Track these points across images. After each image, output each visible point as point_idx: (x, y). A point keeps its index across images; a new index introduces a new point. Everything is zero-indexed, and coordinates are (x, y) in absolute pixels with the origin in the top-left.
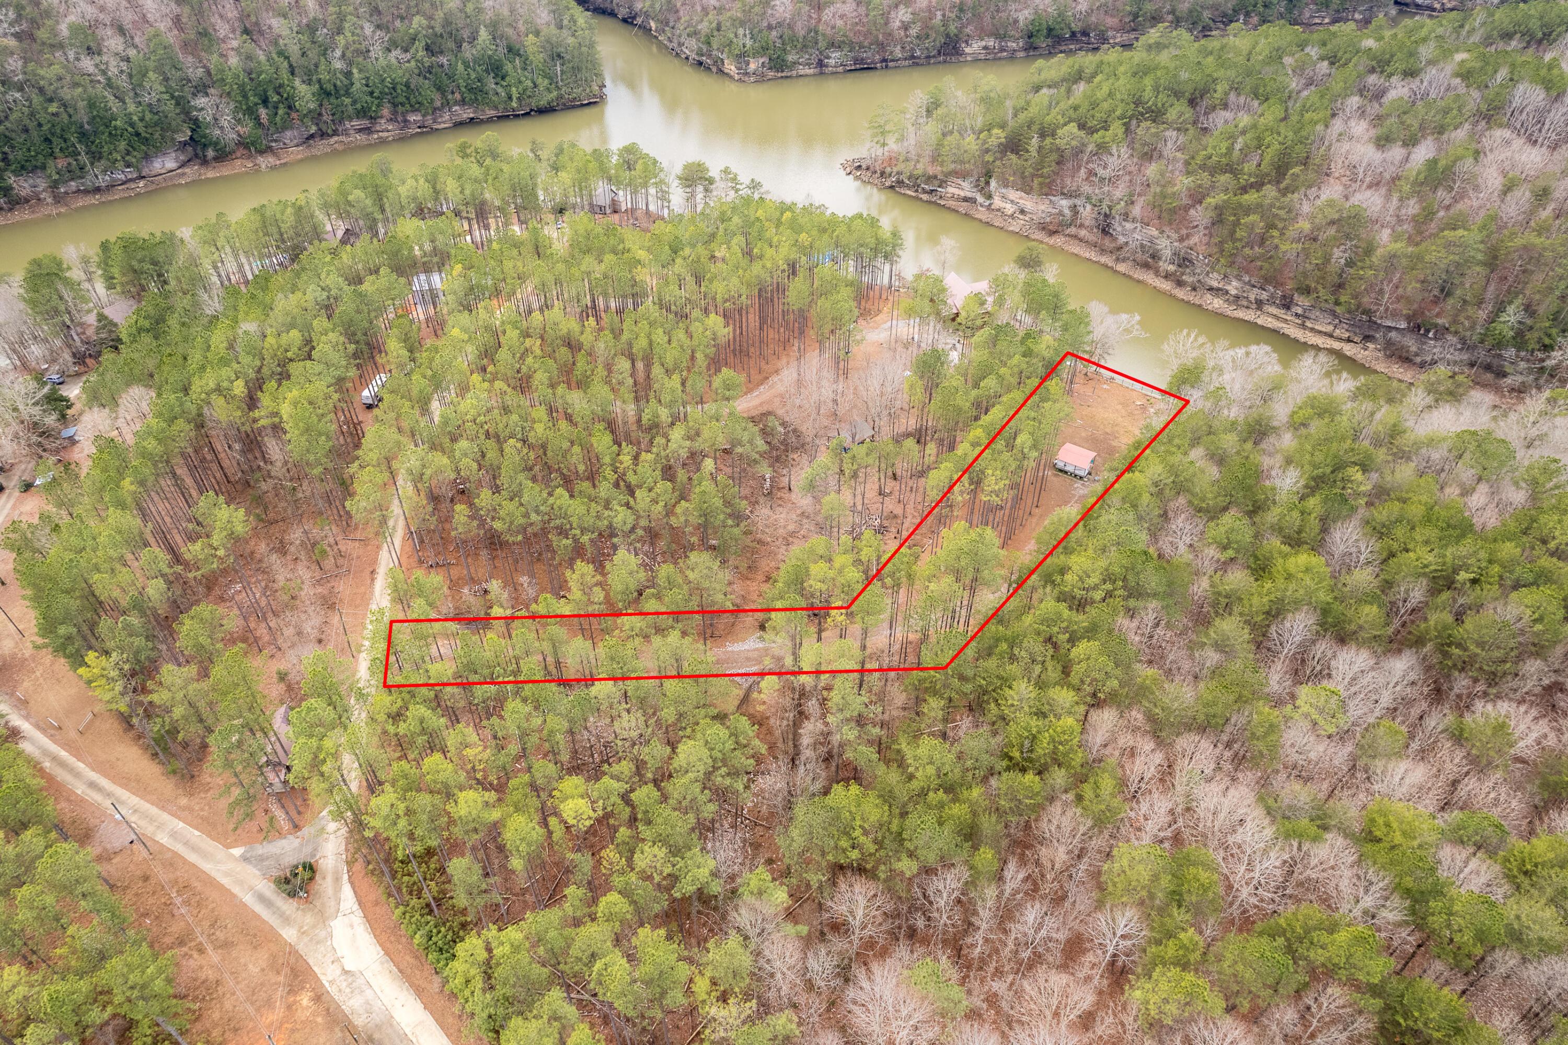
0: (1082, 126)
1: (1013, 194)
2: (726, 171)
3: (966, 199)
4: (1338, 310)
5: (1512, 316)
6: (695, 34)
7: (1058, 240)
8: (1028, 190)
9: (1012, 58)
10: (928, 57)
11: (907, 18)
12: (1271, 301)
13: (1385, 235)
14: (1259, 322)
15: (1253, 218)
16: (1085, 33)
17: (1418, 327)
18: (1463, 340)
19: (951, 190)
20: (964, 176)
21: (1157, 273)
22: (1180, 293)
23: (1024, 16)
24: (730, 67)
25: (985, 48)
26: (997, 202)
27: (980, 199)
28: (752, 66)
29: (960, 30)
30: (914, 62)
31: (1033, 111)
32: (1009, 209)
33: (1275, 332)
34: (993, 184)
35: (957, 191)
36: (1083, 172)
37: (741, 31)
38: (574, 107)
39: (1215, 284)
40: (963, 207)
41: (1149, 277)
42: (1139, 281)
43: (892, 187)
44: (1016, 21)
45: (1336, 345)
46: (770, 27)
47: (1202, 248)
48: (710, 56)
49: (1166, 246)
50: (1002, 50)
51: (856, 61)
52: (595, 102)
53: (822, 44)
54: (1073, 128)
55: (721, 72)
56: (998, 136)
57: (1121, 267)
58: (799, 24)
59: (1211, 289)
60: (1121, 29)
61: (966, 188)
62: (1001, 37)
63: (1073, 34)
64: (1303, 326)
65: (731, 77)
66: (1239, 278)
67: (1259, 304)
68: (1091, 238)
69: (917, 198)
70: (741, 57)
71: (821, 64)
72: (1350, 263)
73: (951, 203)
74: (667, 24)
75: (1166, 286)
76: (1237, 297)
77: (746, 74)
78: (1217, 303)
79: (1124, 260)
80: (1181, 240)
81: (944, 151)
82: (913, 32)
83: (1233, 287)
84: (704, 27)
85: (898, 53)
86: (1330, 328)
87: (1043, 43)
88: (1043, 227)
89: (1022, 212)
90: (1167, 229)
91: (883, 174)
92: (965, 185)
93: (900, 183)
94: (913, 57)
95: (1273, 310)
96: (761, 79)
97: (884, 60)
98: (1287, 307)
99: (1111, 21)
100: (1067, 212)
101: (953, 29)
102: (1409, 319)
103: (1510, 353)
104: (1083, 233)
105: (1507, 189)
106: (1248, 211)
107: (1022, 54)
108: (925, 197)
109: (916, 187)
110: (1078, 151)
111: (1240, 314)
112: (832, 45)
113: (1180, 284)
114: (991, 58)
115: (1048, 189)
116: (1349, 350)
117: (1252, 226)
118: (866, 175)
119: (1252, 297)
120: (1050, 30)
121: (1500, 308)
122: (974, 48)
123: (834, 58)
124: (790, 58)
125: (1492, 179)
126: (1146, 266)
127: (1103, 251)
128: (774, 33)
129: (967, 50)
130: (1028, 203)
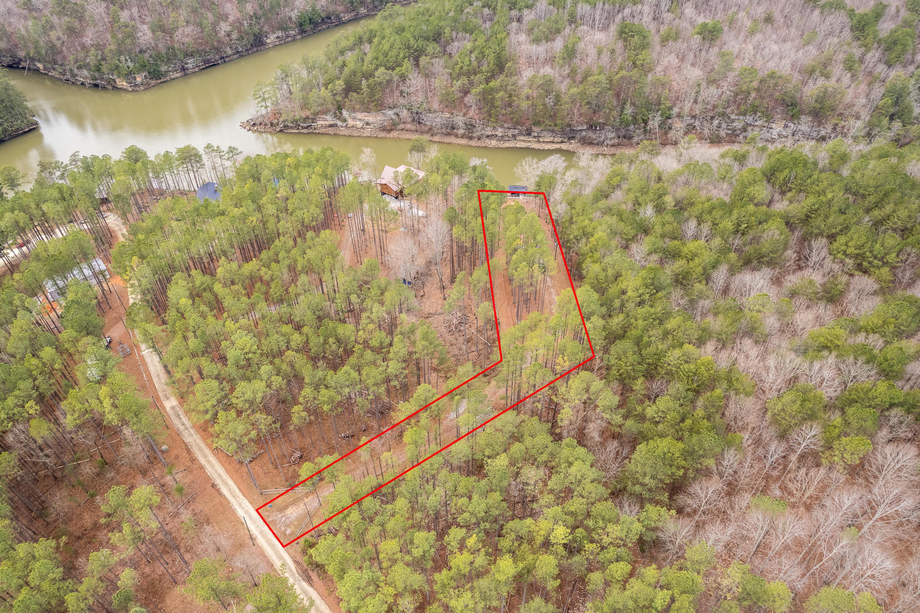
0: (388, 69)
1: (360, 115)
3: (331, 126)
4: (556, 129)
5: (629, 110)
6: (86, 66)
7: (394, 134)
8: (368, 110)
9: (294, 40)
10: (247, 50)
11: (228, 29)
12: (520, 134)
13: (563, 87)
14: (518, 146)
15: (501, 94)
16: (329, 18)
17: (592, 127)
18: (613, 127)
19: (320, 123)
20: (325, 112)
21: (456, 136)
22: (473, 143)
23: (294, 15)
24: (122, 83)
25: (278, 37)
26: (351, 122)
27: (339, 123)
28: (139, 80)
29: (261, 30)
30: (239, 55)
32: (359, 124)
33: (527, 149)
34: (344, 112)
35: (323, 123)
36: (397, 93)
37: (122, 58)
38: (18, 136)
39: (490, 133)
40: (331, 131)
41: (452, 139)
42: (449, 143)
43: (281, 131)
44: (290, 18)
45: (558, 146)
46: (141, 52)
47: (476, 117)
48: (102, 79)
49: (460, 120)
50: (287, 37)
51: (205, 62)
52: (33, 129)
53: (180, 56)
54: (382, 70)
55: (115, 88)
56: (340, 84)
57: (436, 139)
58: (160, 45)
59: (488, 136)
60: (347, 11)
61: (329, 119)
62: (284, 29)
63: (323, 19)
64: (539, 142)
65: (126, 90)
66: (502, 126)
67: (514, 136)
68: (414, 128)
69: (300, 133)
70: (129, 75)
71: (183, 69)
72: (556, 104)
73: (323, 130)
74: (56, 63)
75: (464, 141)
76: (502, 137)
77: (136, 85)
78: (494, 143)
79: (436, 135)
80: (465, 115)
81: (311, 101)
82: (235, 36)
83: (500, 132)
84: (91, 60)
85: (229, 52)
86: (552, 139)
87: (308, 27)
88: (383, 129)
89: (368, 124)
90: (454, 111)
91: (272, 124)
92: (328, 117)
93: (286, 127)
94: (238, 52)
95: (522, 138)
96: (148, 87)
97: (222, 58)
98: (529, 134)
99: (340, 8)
100: (393, 117)
101: (256, 29)
102: (587, 123)
103: (632, 127)
104: (409, 126)
105: (599, 53)
106: (497, 90)
107: (299, 37)
108: (305, 131)
109: (297, 126)
110: (389, 82)
111: (507, 145)
112: (188, 55)
113: (471, 138)
114: (283, 42)
115: (380, 106)
116: (564, 146)
117: (502, 99)
118: (261, 128)
119: (510, 135)
120: (310, 19)
121: (622, 109)
122: (271, 39)
123: (191, 63)
124: (164, 68)
125: (591, 50)
126: (449, 134)
127: (422, 133)
128: (147, 55)
129: (268, 41)
130: (370, 118)
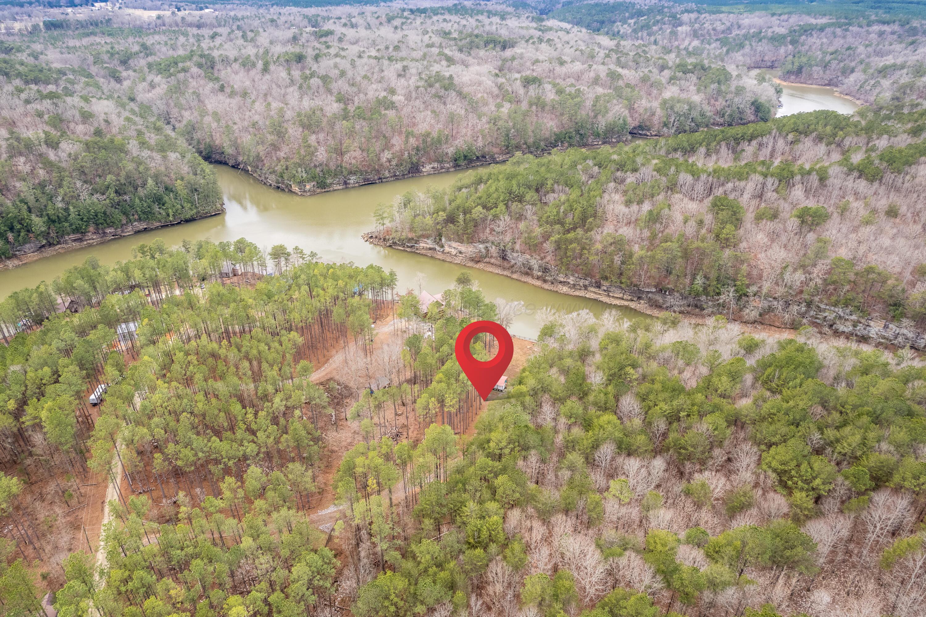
0: (484, 207)
1: (454, 244)
2: (296, 248)
3: (430, 249)
4: (623, 286)
5: (699, 280)
6: (274, 172)
7: (480, 266)
8: (461, 241)
9: (448, 171)
10: (403, 175)
11: (390, 156)
12: (591, 285)
13: (636, 248)
14: (587, 296)
15: (574, 245)
16: (484, 157)
17: (661, 290)
18: (681, 295)
19: (422, 245)
20: (428, 237)
21: (533, 277)
22: (546, 286)
23: (451, 151)
24: (295, 188)
25: (433, 168)
26: (447, 249)
27: (438, 248)
28: (308, 187)
29: (419, 160)
30: (396, 178)
31: (458, 201)
32: (454, 252)
33: (596, 300)
34: (443, 240)
35: (425, 245)
36: (488, 230)
37: (299, 170)
38: (206, 217)
39: (562, 280)
40: (429, 253)
41: (529, 280)
42: (524, 282)
43: (390, 246)
44: (447, 154)
45: (626, 303)
46: (315, 166)
47: (553, 262)
48: (283, 183)
49: (535, 263)
50: (442, 168)
51: (365, 180)
52: (219, 213)
53: (345, 173)
54: (480, 208)
55: (290, 191)
56: (442, 215)
57: (515, 276)
58: (331, 164)
59: (561, 282)
60: (501, 153)
61: (429, 243)
62: (441, 162)
63: (478, 157)
64: (608, 296)
65: (296, 194)
66: (573, 275)
67: (586, 287)
68: (498, 263)
69: (405, 251)
70: (301, 183)
71: (345, 183)
72: (623, 263)
73: (423, 252)
74: (258, 168)
75: (538, 283)
76: (574, 285)
77: (305, 191)
78: (565, 289)
79: (516, 272)
80: (542, 259)
81: (415, 225)
82: (394, 163)
83: (571, 280)
84: (279, 168)
85: (387, 174)
86: (621, 295)
87: (462, 163)
88: (472, 260)
89: (460, 253)
90: (534, 254)
91: (384, 240)
92: (429, 241)
93: (395, 243)
94: (395, 176)
95: (593, 289)
96: (313, 193)
97: (380, 178)
98: (599, 287)
99: (495, 150)
100: (483, 250)
101: (414, 160)
102: (656, 287)
103: (703, 298)
104: (493, 261)
105: (685, 222)
106: (571, 242)
107: (453, 169)
108: (408, 250)
109: (403, 245)
110: (484, 220)
111: (577, 293)
112: (351, 173)
113: (545, 281)
114: (437, 173)
115: (471, 240)
116: (633, 305)
117: (574, 250)
118: (376, 241)
119: (581, 284)
120: (465, 157)
121: (694, 278)
122: (427, 168)
123: (353, 179)
124: (328, 181)
125: (678, 217)
126: (527, 274)
127: (504, 269)
128: (318, 169)
129: (424, 170)
130: (463, 248)
